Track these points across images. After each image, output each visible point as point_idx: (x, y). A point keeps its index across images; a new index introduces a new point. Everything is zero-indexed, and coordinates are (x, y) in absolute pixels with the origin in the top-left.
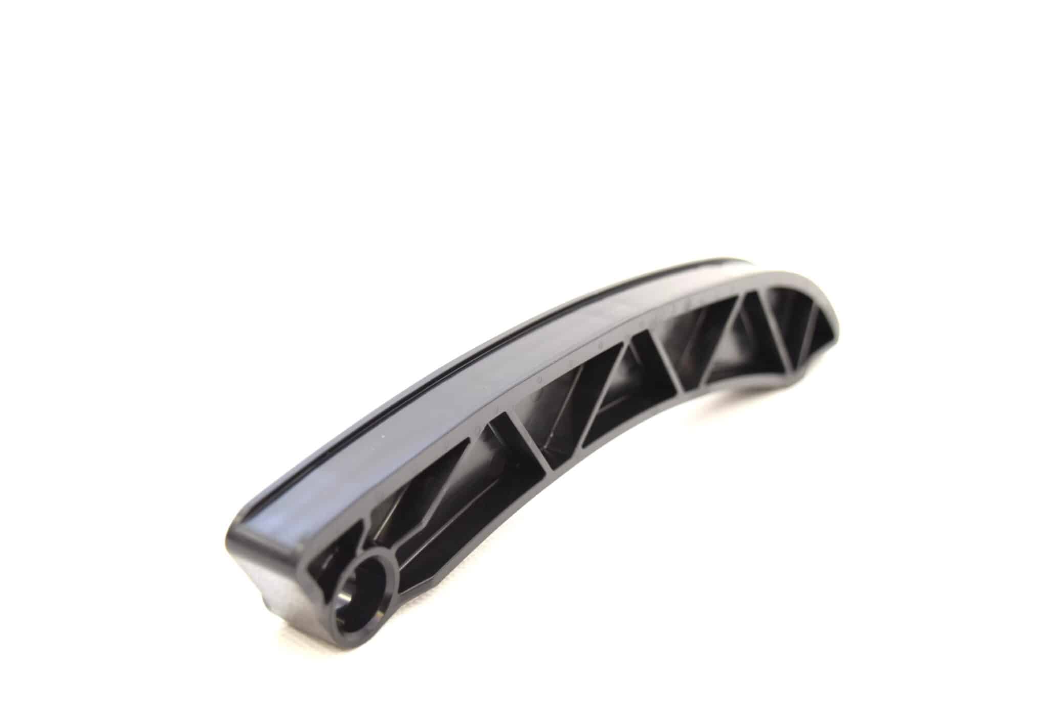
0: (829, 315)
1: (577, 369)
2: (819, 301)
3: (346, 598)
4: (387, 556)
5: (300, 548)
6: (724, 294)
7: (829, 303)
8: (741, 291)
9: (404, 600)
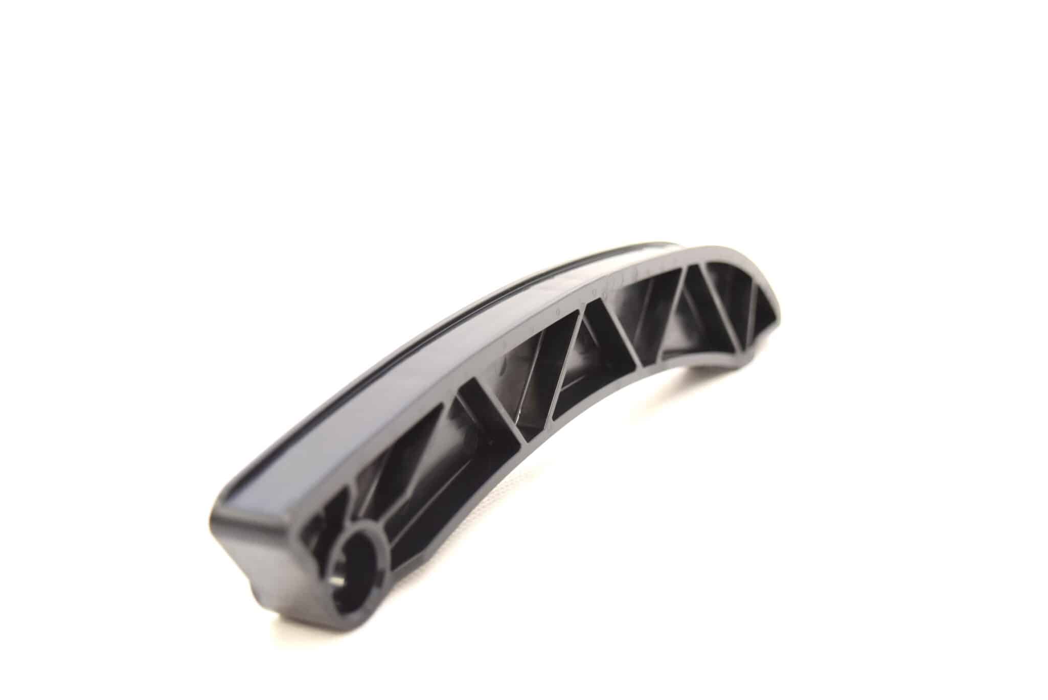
0: (768, 295)
1: (538, 335)
2: (757, 280)
3: (338, 581)
4: (376, 529)
5: (286, 518)
6: (669, 267)
7: (767, 282)
8: (684, 265)
9: (399, 578)
